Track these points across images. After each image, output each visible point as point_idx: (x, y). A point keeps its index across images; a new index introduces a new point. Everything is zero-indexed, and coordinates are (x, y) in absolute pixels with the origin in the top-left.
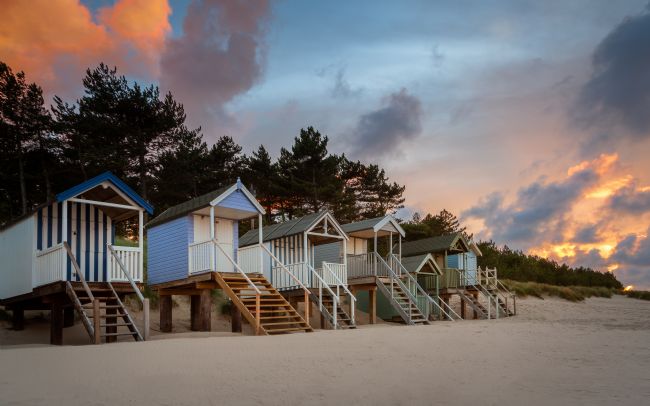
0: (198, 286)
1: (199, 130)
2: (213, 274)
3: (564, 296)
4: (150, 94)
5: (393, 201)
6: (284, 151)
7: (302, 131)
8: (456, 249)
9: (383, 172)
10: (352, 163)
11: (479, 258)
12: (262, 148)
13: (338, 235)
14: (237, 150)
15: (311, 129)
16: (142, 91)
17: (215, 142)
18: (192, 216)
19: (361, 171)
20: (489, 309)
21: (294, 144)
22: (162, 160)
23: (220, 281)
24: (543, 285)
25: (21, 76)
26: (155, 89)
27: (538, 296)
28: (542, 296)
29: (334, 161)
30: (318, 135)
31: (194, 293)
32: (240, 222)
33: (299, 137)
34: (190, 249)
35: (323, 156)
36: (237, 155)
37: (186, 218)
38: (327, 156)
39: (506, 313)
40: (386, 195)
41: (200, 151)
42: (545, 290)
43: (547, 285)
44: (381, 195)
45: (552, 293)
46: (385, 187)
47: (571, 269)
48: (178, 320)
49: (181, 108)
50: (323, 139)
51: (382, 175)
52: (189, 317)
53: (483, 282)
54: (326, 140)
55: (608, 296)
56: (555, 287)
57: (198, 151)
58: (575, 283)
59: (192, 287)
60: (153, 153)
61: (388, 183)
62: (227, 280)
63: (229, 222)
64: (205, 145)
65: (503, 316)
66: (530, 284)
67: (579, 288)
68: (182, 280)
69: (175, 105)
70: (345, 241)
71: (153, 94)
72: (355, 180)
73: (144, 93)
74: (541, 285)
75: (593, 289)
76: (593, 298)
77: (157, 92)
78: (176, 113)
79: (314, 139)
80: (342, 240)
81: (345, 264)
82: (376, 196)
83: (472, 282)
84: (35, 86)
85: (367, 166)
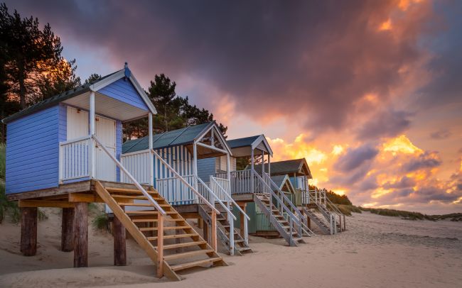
0: (71, 199)
1: (74, 61)
2: (93, 183)
4: (29, 22)
7: (156, 76)
9: (212, 115)
10: (190, 106)
13: (222, 148)
15: (163, 76)
16: (22, 20)
17: (88, 78)
18: (65, 106)
19: (197, 113)
21: (150, 86)
22: (39, 84)
23: (102, 192)
26: (34, 20)
29: (179, 102)
30: (168, 80)
31: (67, 206)
32: (124, 123)
33: (154, 81)
34: (61, 150)
35: (172, 97)
37: (57, 107)
38: (175, 97)
41: (75, 83)
48: (46, 237)
49: (58, 40)
50: (172, 84)
51: (211, 117)
52: (60, 233)
54: (174, 85)
57: (72, 84)
59: (63, 198)
60: (32, 77)
62: (112, 193)
63: (112, 123)
64: (79, 79)
68: (51, 189)
69: (53, 36)
70: (228, 156)
71: (33, 24)
72: (193, 119)
73: (24, 22)
77: (36, 22)
78: (53, 44)
79: (165, 83)
80: (226, 154)
81: (229, 179)
85: (201, 110)
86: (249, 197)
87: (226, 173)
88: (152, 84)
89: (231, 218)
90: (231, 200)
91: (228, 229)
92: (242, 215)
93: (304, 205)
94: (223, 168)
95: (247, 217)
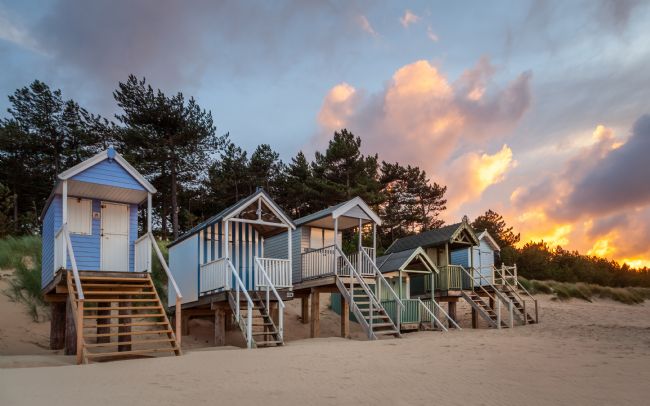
5: (435, 203)
6: (318, 155)
7: (336, 134)
8: (460, 241)
9: (424, 173)
10: (390, 166)
12: (300, 154)
13: (280, 222)
14: (274, 157)
15: (345, 132)
16: (166, 99)
19: (401, 174)
20: (499, 315)
24: (593, 286)
25: (58, 93)
30: (351, 136)
33: (333, 140)
35: (356, 157)
36: (274, 162)
38: (360, 157)
39: (525, 319)
40: (427, 197)
42: (596, 291)
44: (424, 197)
45: (603, 295)
46: (427, 189)
50: (356, 141)
51: (423, 177)
53: (498, 282)
54: (359, 141)
61: (428, 184)
63: (124, 208)
65: (520, 323)
66: (578, 286)
67: (638, 289)
70: (290, 231)
72: (395, 182)
79: (347, 141)
80: (285, 229)
81: (290, 259)
82: (418, 198)
84: (72, 102)
85: (406, 168)
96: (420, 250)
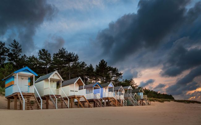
3: (159, 101)
5: (120, 77)
6: (97, 66)
9: (117, 69)
10: (110, 67)
11: (143, 93)
12: (91, 64)
14: (86, 65)
15: (103, 60)
19: (113, 69)
20: (146, 104)
27: (154, 101)
28: (155, 101)
30: (105, 61)
35: (106, 67)
36: (86, 67)
39: (149, 104)
40: (118, 75)
42: (155, 100)
43: (156, 99)
45: (157, 101)
47: (161, 94)
53: (145, 98)
54: (107, 63)
55: (170, 101)
56: (158, 99)
58: (162, 98)
61: (119, 72)
65: (148, 105)
66: (152, 98)
72: (111, 71)
74: (154, 99)
75: (166, 99)
76: (166, 102)
82: (116, 76)
83: (142, 98)
84: (49, 53)
86: (127, 98)
87: (123, 93)
88: (100, 63)
89: (124, 102)
90: (124, 99)
91: (123, 103)
92: (125, 101)
93: (140, 99)
94: (122, 93)
95: (126, 101)
96: (136, 93)
